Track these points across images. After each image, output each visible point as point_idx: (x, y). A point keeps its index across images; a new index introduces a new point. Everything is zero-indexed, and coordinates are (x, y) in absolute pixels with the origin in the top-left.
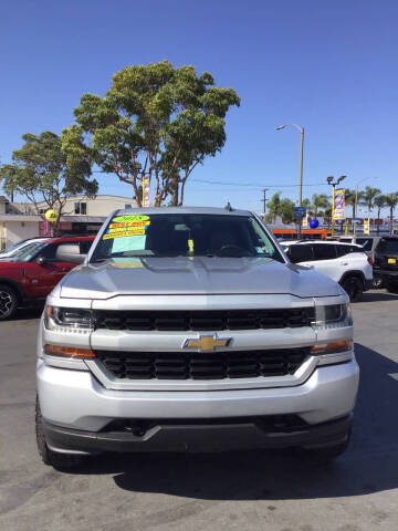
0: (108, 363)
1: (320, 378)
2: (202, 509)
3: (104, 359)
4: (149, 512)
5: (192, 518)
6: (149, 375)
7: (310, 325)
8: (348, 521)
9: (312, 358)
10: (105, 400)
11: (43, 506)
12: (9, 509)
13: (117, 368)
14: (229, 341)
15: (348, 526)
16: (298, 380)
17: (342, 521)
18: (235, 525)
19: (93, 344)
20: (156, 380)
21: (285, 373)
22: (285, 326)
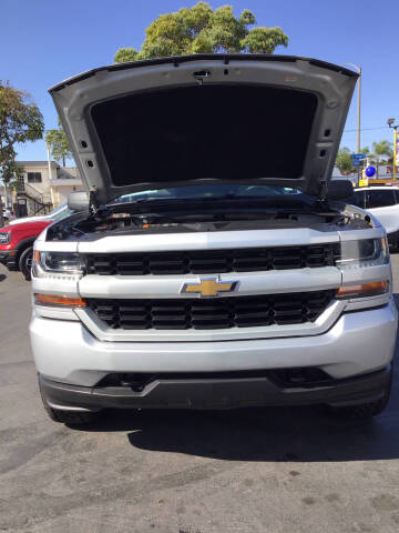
0: (100, 312)
1: (346, 326)
2: (214, 473)
3: (96, 308)
4: (155, 475)
5: (202, 483)
6: (147, 324)
7: (335, 265)
8: (383, 491)
9: (338, 302)
10: (97, 353)
11: (44, 466)
12: (9, 469)
13: (110, 318)
14: (234, 285)
15: (383, 497)
16: (318, 329)
17: (376, 489)
18: (250, 491)
19: (81, 291)
20: (153, 330)
21: (304, 321)
22: (303, 266)
